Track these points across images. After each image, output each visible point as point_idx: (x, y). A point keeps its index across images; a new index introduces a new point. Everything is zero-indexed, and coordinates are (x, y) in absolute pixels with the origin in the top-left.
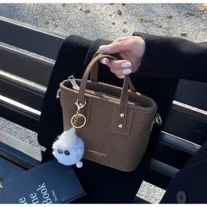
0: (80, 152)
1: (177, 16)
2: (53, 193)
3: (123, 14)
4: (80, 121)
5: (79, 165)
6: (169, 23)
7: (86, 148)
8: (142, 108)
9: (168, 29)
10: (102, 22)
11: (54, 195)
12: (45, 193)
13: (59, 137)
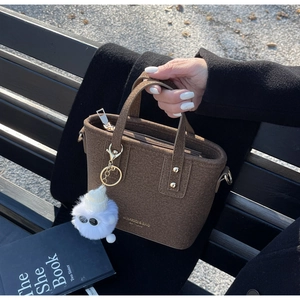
0: (113, 221)
1: (264, 18)
2: (69, 269)
3: (185, 10)
4: (113, 176)
5: (111, 239)
6: (252, 29)
7: (121, 215)
8: (206, 160)
9: (249, 36)
10: (154, 21)
11: (70, 272)
12: (57, 269)
13: (81, 198)
